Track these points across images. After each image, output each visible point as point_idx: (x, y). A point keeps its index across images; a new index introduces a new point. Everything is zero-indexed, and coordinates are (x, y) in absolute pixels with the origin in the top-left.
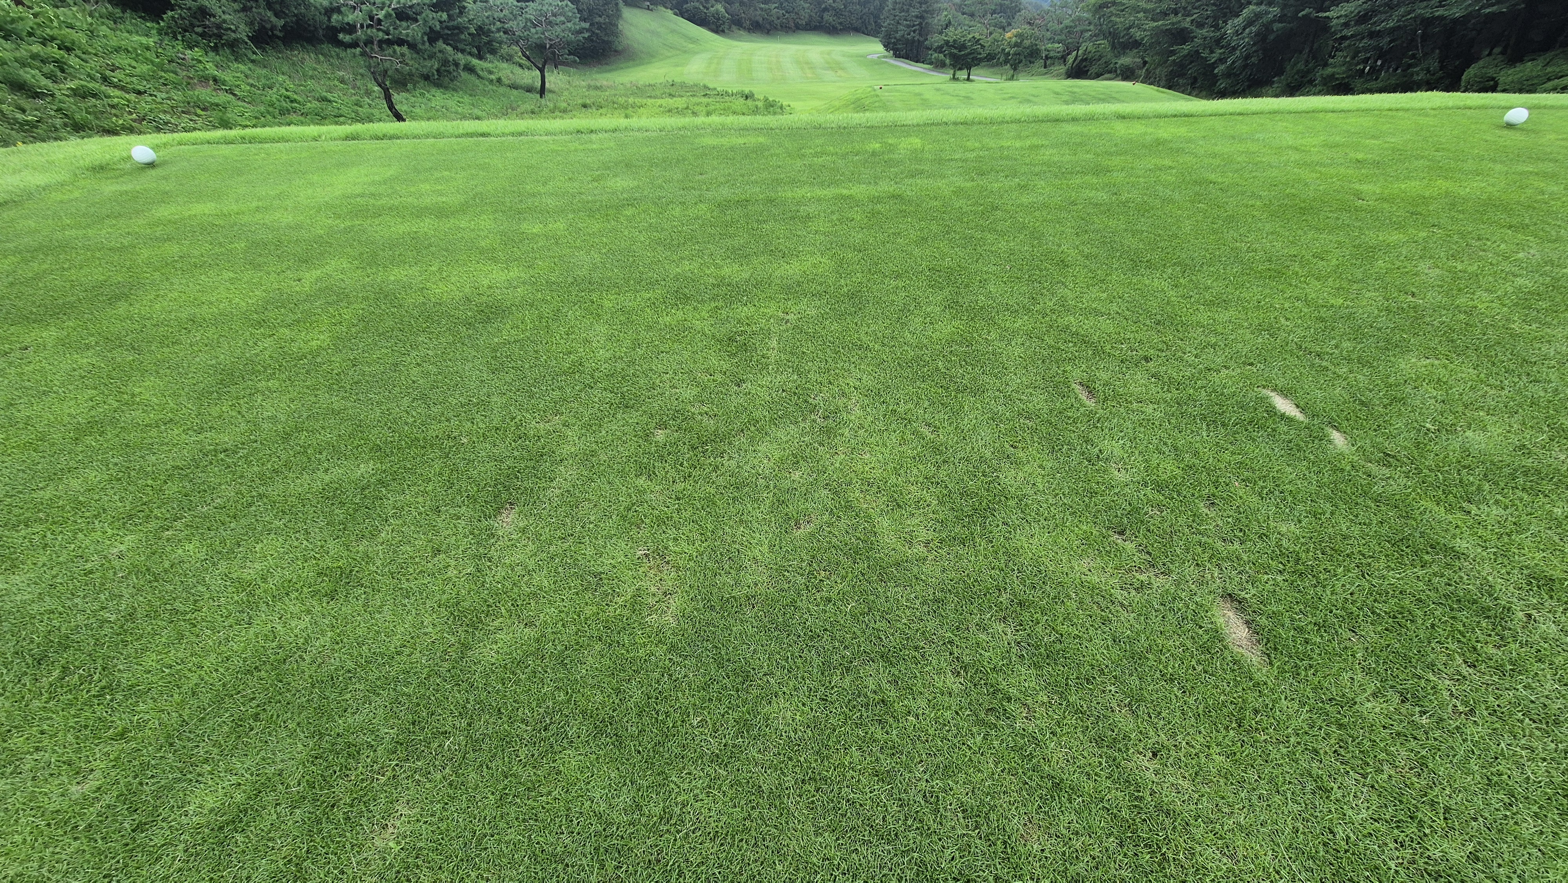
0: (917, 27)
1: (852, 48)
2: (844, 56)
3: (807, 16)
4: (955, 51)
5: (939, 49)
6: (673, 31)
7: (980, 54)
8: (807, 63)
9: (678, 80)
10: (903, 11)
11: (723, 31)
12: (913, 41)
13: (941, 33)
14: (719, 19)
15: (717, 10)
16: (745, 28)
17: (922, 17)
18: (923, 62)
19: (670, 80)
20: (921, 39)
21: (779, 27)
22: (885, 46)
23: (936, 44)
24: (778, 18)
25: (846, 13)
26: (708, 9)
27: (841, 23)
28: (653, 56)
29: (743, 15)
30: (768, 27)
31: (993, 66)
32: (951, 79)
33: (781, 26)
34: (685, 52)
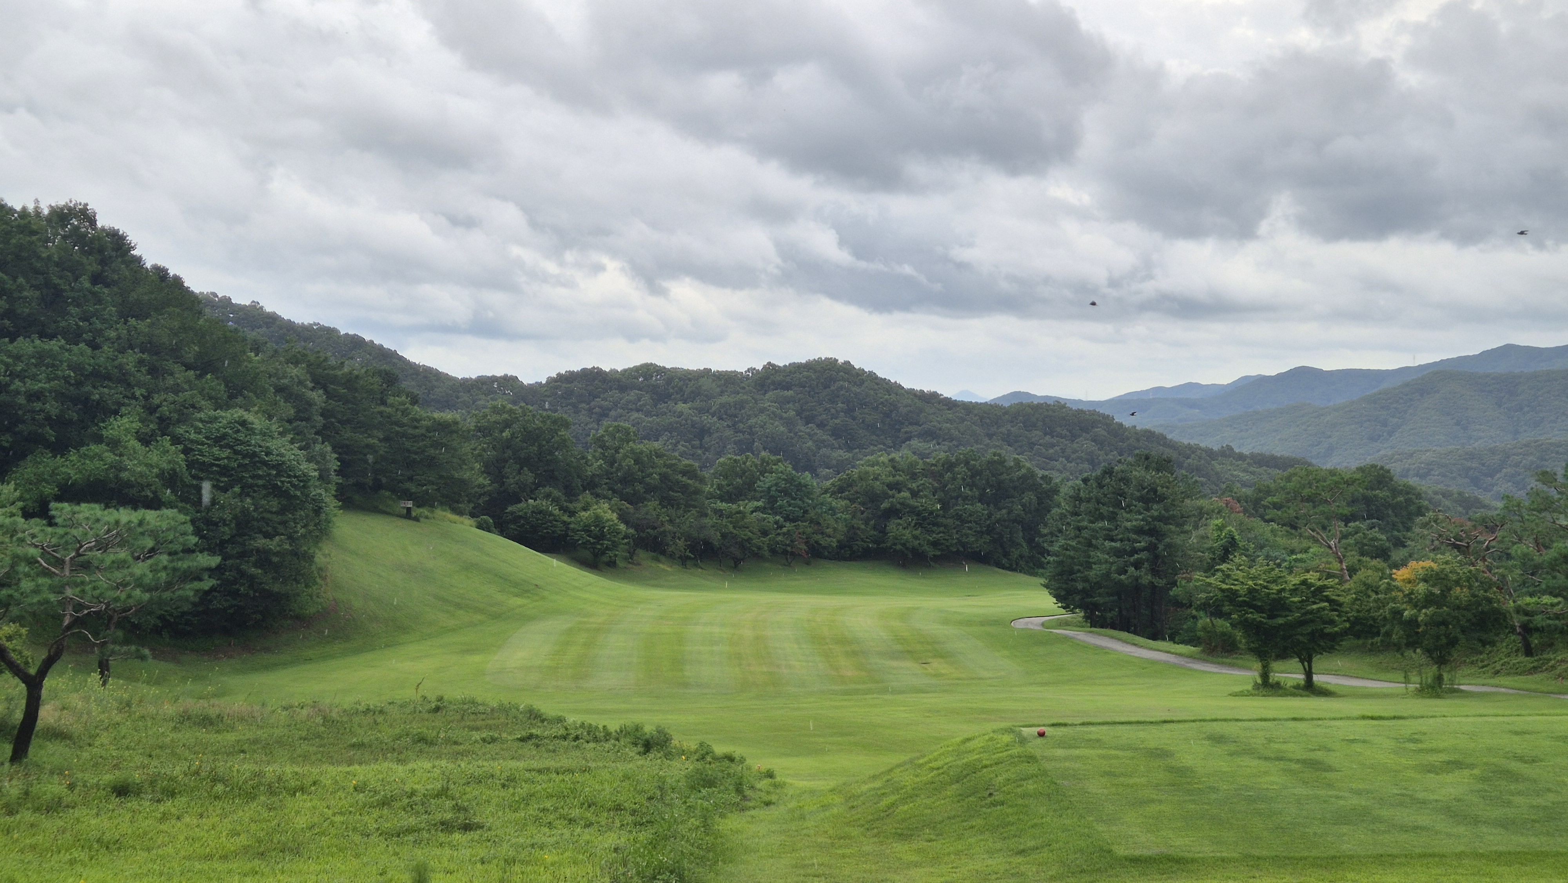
0: (1144, 555)
1: (971, 601)
2: (946, 622)
3: (841, 527)
4: (1257, 617)
5: (1215, 609)
6: (469, 567)
7: (1332, 622)
8: (842, 641)
9: (454, 693)
10: (1102, 517)
11: (612, 564)
12: (1137, 588)
13: (1210, 569)
14: (601, 537)
15: (597, 517)
16: (672, 556)
17: (1152, 532)
18: (1172, 639)
19: (432, 696)
20: (1160, 582)
21: (767, 554)
22: (1059, 598)
23: (1203, 595)
24: (765, 533)
25: (950, 521)
26: (572, 514)
27: (935, 544)
28: (404, 629)
29: (668, 527)
30: (737, 553)
31: (1373, 650)
32: (1256, 686)
33: (773, 551)
34: (497, 617)
